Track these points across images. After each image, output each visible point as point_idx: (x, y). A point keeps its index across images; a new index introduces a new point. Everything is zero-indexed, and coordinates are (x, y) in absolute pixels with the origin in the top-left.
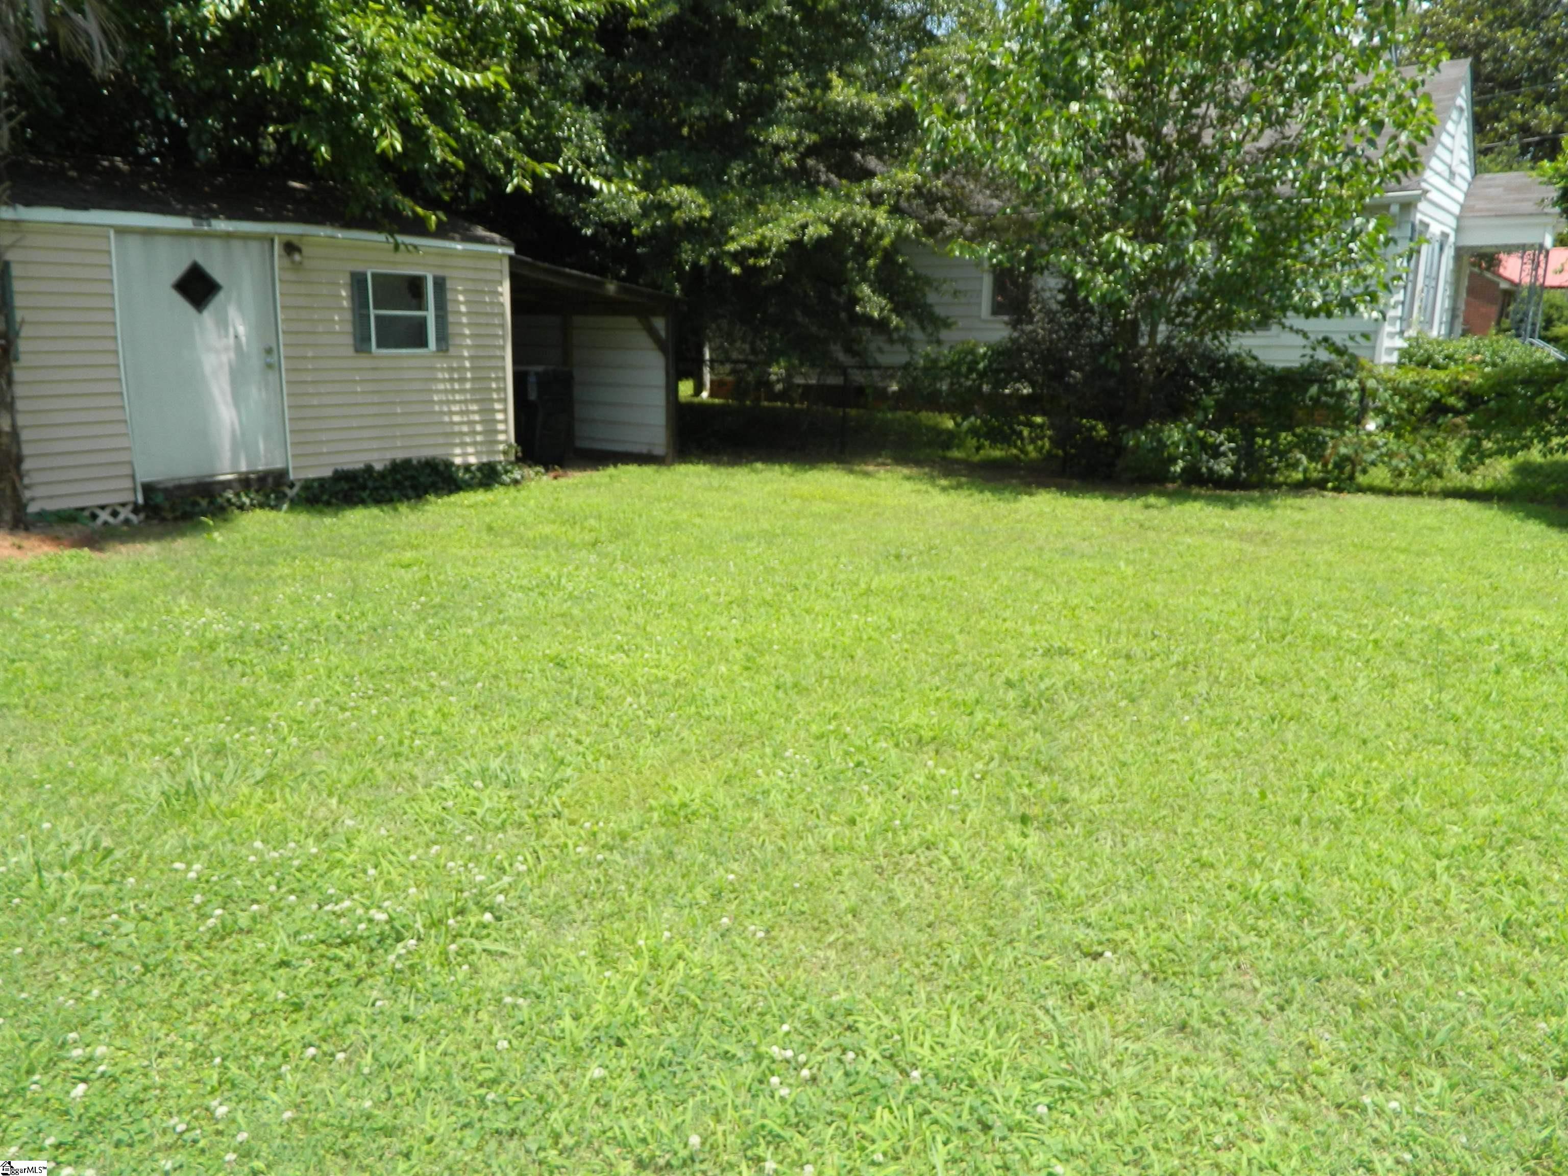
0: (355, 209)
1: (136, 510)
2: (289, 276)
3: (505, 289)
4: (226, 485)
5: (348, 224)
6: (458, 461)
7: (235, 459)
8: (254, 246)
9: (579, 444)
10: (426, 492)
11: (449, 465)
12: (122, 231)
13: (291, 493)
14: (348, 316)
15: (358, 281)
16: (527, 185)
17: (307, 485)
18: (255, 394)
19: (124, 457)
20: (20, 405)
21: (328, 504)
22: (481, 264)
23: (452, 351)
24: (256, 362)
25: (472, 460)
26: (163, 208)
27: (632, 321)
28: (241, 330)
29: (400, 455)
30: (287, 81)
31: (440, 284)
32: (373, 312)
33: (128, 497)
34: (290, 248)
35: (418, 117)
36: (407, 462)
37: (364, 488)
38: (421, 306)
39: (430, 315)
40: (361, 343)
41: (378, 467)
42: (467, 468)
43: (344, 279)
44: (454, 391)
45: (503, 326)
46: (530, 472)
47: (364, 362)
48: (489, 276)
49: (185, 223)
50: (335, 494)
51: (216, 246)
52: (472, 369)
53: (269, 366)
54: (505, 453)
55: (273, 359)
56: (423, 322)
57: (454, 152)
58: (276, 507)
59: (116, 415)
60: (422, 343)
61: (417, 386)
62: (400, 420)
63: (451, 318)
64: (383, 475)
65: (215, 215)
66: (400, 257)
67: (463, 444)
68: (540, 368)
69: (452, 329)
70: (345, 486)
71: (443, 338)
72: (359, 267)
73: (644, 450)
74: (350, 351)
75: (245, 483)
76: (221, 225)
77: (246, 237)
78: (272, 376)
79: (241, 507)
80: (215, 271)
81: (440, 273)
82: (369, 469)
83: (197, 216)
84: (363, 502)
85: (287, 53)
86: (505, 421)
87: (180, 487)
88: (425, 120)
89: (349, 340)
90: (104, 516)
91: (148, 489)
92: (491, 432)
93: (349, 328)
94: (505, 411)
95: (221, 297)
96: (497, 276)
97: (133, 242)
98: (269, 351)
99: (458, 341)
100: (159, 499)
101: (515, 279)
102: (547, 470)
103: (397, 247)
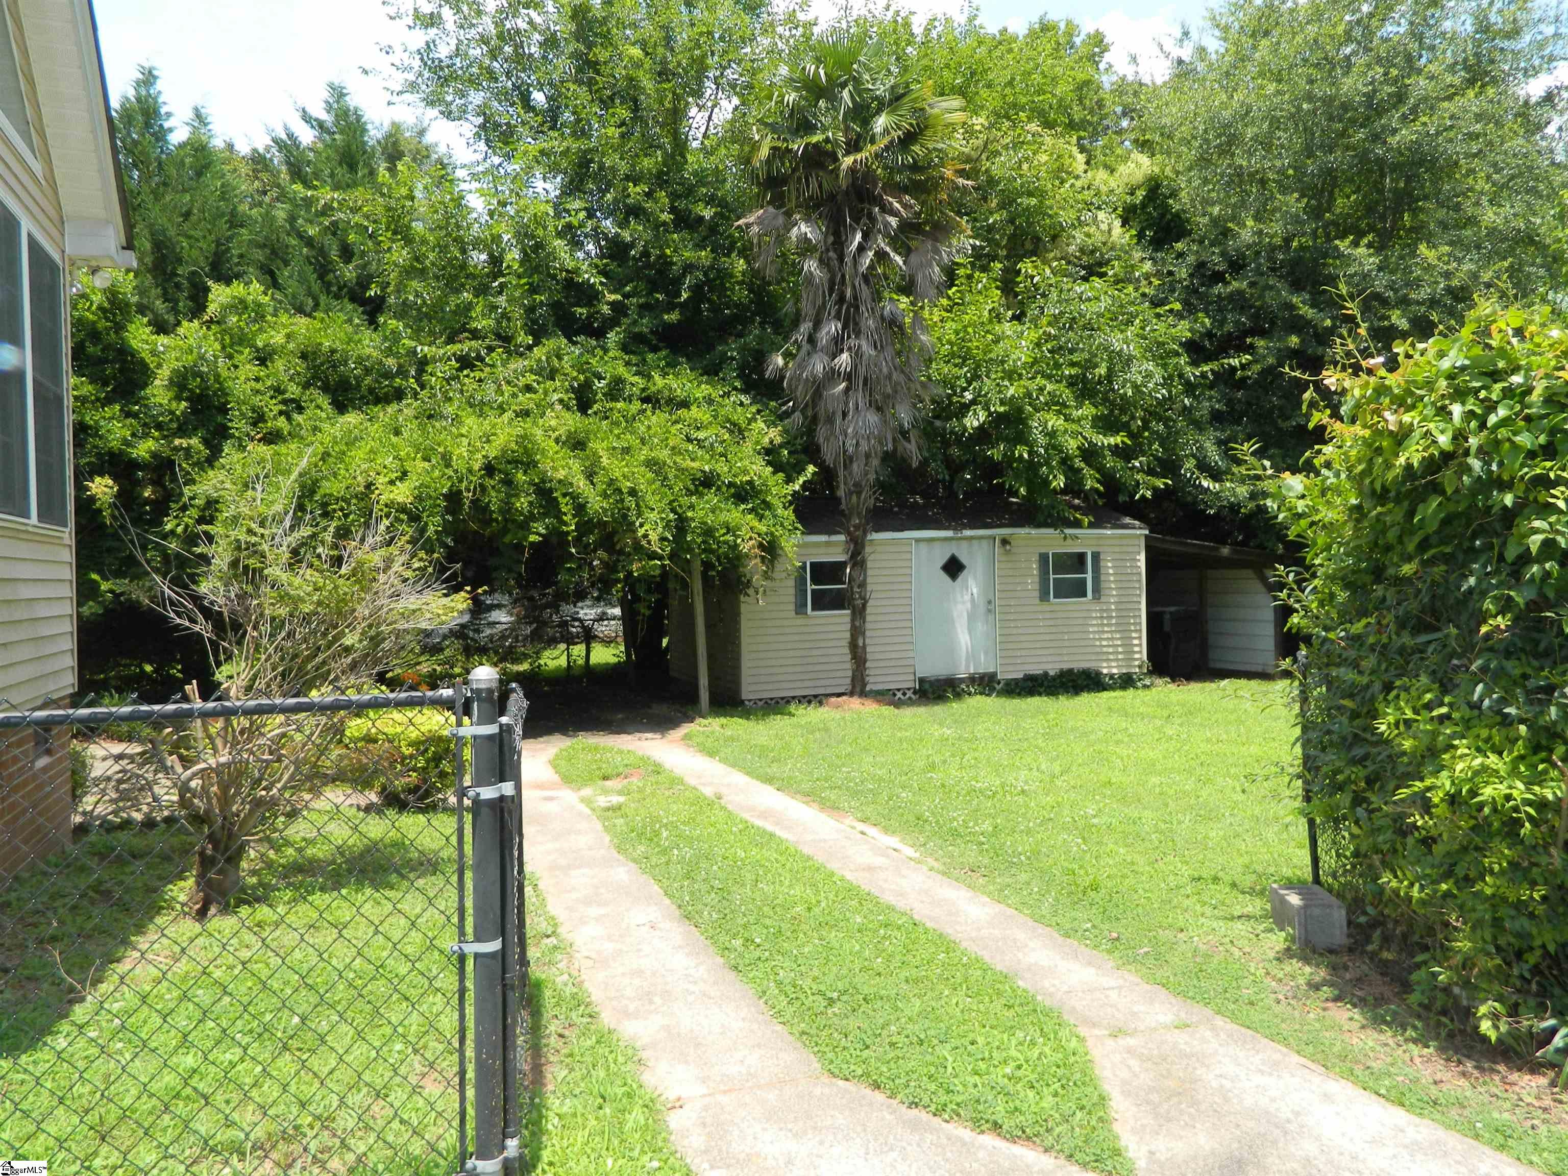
0: (1041, 518)
1: (915, 693)
2: (1004, 558)
3: (1142, 557)
4: (962, 680)
5: (1039, 526)
6: (1105, 671)
7: (968, 666)
8: (985, 543)
9: (1212, 665)
10: (1082, 690)
11: (1098, 674)
12: (918, 540)
13: (998, 687)
14: (1037, 579)
15: (1043, 558)
16: (1149, 494)
17: (1008, 683)
18: (980, 627)
19: (911, 662)
20: (868, 633)
21: (1019, 694)
22: (1125, 542)
23: (1103, 599)
24: (982, 609)
25: (1115, 671)
26: (939, 526)
27: (1249, 573)
28: (975, 591)
29: (1066, 666)
30: (1005, 455)
31: (1096, 557)
32: (1052, 577)
33: (911, 685)
34: (1005, 542)
35: (1078, 463)
36: (1071, 671)
37: (1041, 685)
38: (1084, 572)
39: (1089, 577)
40: (1044, 596)
41: (1052, 673)
42: (1112, 676)
43: (1035, 558)
44: (1103, 625)
45: (1140, 581)
46: (1159, 681)
47: (1045, 607)
48: (1130, 549)
49: (949, 533)
50: (1023, 689)
51: (964, 544)
52: (1117, 610)
53: (989, 611)
54: (1140, 667)
55: (991, 607)
56: (1084, 581)
57: (1098, 481)
58: (988, 695)
59: (908, 639)
60: (1084, 595)
61: (1080, 621)
62: (1067, 644)
63: (1103, 578)
64: (1054, 678)
65: (965, 526)
66: (1069, 541)
67: (1108, 660)
68: (1172, 609)
69: (1103, 585)
70: (1030, 684)
71: (1097, 590)
72: (1043, 551)
73: (1259, 669)
74: (1037, 601)
75: (972, 679)
76: (968, 533)
77: (981, 538)
78: (991, 617)
79: (970, 694)
80: (963, 559)
81: (1095, 549)
82: (1046, 674)
83: (955, 529)
84: (1040, 694)
85: (1007, 440)
86: (1140, 645)
87: (938, 681)
88: (1083, 465)
89: (1037, 594)
90: (899, 695)
91: (922, 681)
92: (1129, 653)
93: (1037, 587)
94: (1140, 638)
95: (965, 572)
96: (1136, 549)
97: (923, 545)
98: (990, 602)
99: (1107, 592)
100: (927, 686)
101: (1149, 549)
102: (1174, 681)
103: (1065, 538)
